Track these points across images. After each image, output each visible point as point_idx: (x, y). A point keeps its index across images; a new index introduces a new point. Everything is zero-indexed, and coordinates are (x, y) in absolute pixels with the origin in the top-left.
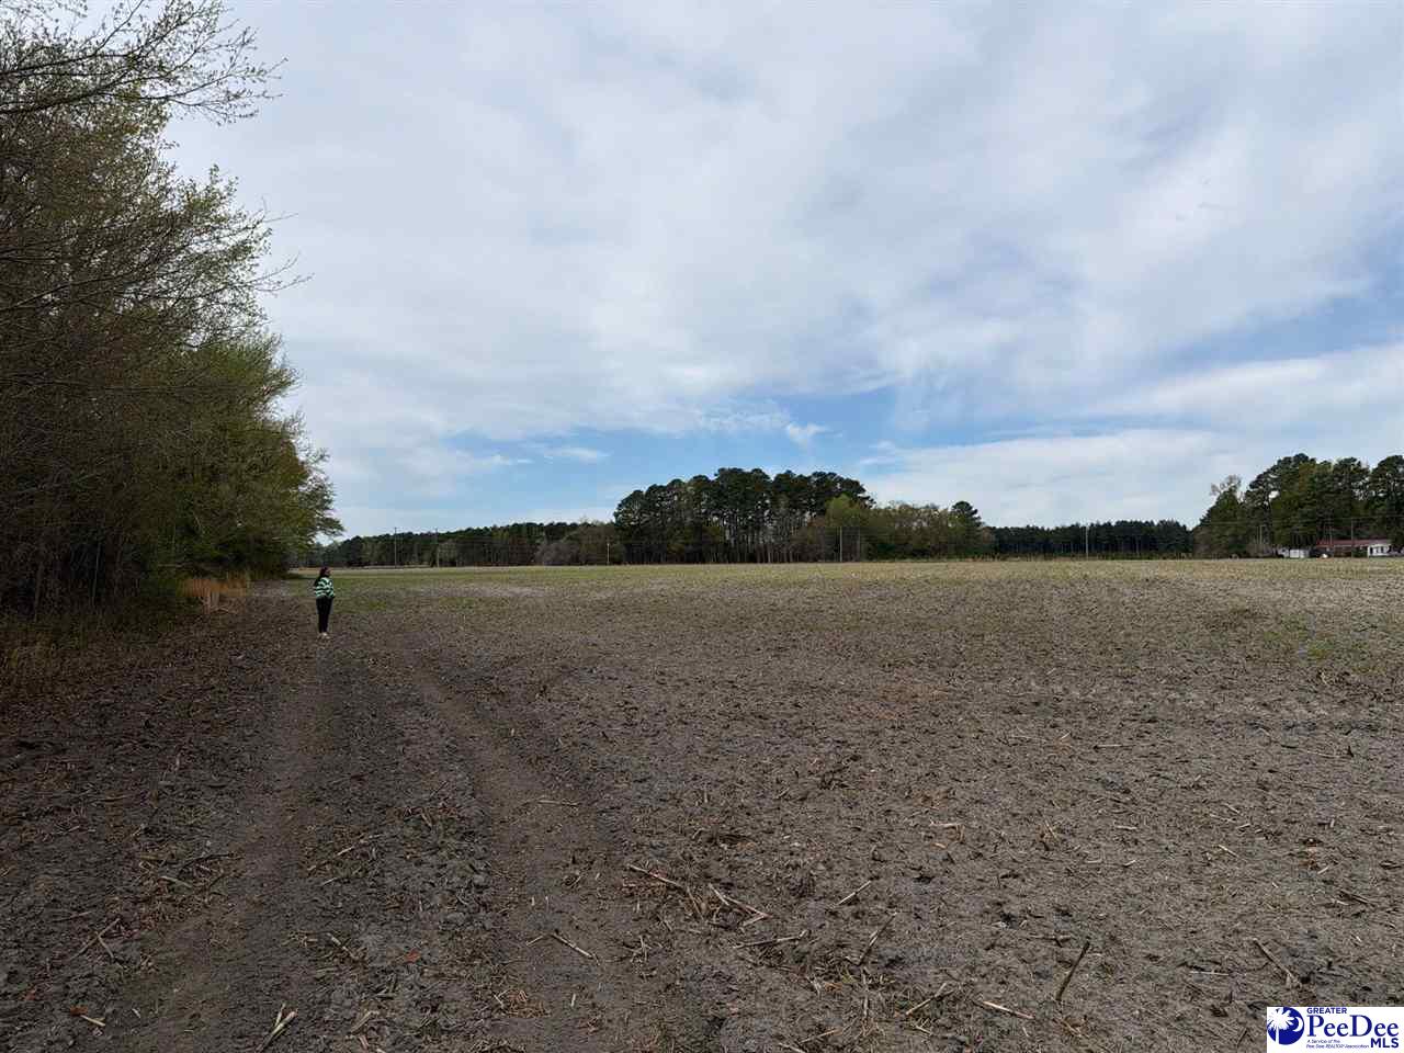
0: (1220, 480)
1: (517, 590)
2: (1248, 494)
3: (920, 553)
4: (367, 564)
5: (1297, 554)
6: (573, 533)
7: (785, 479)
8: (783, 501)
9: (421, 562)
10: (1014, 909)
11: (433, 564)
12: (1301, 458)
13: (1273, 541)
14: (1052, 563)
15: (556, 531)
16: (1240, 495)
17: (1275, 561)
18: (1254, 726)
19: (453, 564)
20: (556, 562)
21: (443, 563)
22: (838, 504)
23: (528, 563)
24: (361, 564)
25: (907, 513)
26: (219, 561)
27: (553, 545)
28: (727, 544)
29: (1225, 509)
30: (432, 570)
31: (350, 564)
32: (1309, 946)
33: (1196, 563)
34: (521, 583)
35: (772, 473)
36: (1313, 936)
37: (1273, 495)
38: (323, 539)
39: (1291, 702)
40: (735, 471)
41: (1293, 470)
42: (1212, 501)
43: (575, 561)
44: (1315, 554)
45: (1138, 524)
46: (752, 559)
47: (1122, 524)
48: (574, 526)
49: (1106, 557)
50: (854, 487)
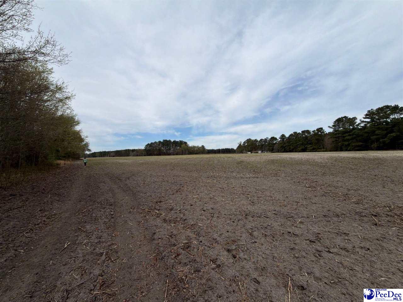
0: (239, 142)
1: (126, 161)
2: (243, 144)
3: (196, 154)
4: (97, 157)
5: (249, 153)
6: (137, 151)
7: (174, 141)
8: (174, 145)
9: (107, 156)
10: (205, 209)
11: (110, 157)
12: (250, 139)
13: (246, 151)
14: (216, 155)
15: (133, 150)
16: (242, 144)
17: (247, 154)
18: (242, 178)
19: (114, 156)
20: (133, 156)
21: (112, 156)
22: (183, 146)
23: (128, 156)
24: (96, 157)
25: (194, 147)
26: (64, 157)
27: (133, 153)
28: (164, 152)
29: (240, 146)
30: (110, 158)
31: (93, 157)
32: (247, 210)
33: (236, 154)
34: (127, 160)
35: (172, 140)
36: (247, 209)
37: (246, 144)
38: (87, 152)
39: (247, 174)
40: (166, 140)
41: (249, 141)
42: (238, 145)
43: (137, 156)
44: (252, 153)
45: (228, 149)
46: (169, 155)
47: (226, 149)
48: (137, 150)
49: (223, 154)
50: (186, 143)
